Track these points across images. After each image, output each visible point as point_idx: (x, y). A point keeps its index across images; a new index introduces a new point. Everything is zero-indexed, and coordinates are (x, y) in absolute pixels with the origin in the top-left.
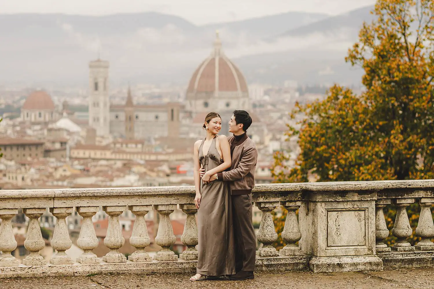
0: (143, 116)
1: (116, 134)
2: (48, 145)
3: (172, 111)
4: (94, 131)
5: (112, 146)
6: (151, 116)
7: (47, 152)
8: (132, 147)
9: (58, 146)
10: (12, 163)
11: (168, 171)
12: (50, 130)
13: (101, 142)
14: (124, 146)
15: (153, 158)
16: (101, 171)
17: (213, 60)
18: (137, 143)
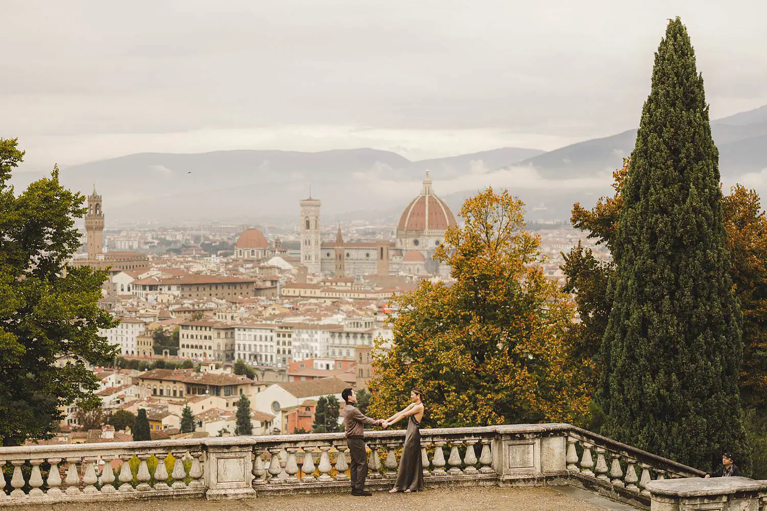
0: (354, 254)
1: (327, 272)
2: (259, 284)
3: (382, 249)
4: (306, 268)
5: (322, 284)
6: (362, 254)
7: (258, 290)
8: (341, 286)
9: (268, 284)
10: (224, 301)
11: (376, 309)
12: (262, 268)
13: (311, 280)
14: (334, 284)
15: (362, 296)
16: (309, 310)
17: (424, 198)
18: (346, 281)
